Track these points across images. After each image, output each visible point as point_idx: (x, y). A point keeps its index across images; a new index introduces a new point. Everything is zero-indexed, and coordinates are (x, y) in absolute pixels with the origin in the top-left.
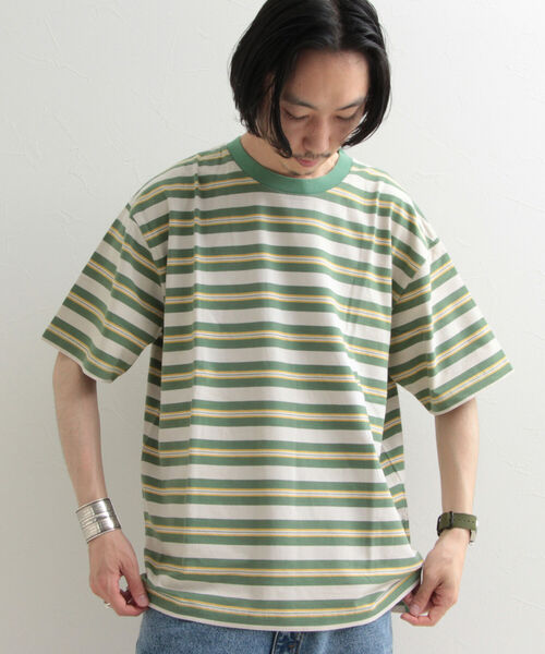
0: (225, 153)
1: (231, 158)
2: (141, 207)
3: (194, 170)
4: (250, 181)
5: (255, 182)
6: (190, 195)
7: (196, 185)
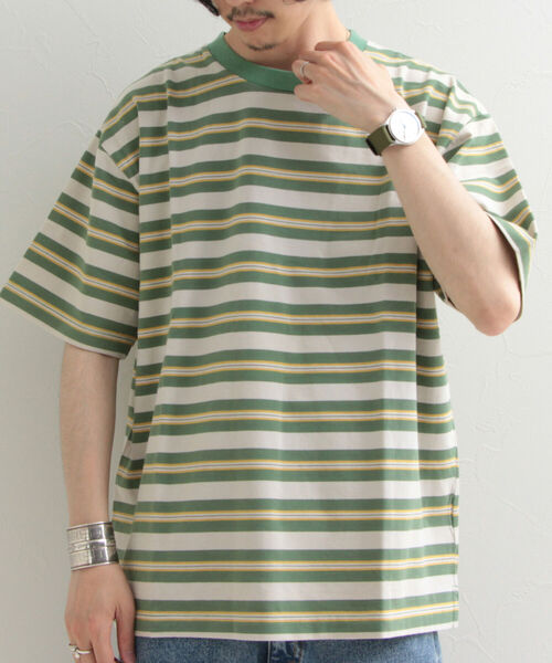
0: (206, 55)
1: (214, 58)
2: (110, 133)
3: (165, 77)
4: (235, 79)
5: (242, 80)
6: (162, 105)
7: (168, 93)
